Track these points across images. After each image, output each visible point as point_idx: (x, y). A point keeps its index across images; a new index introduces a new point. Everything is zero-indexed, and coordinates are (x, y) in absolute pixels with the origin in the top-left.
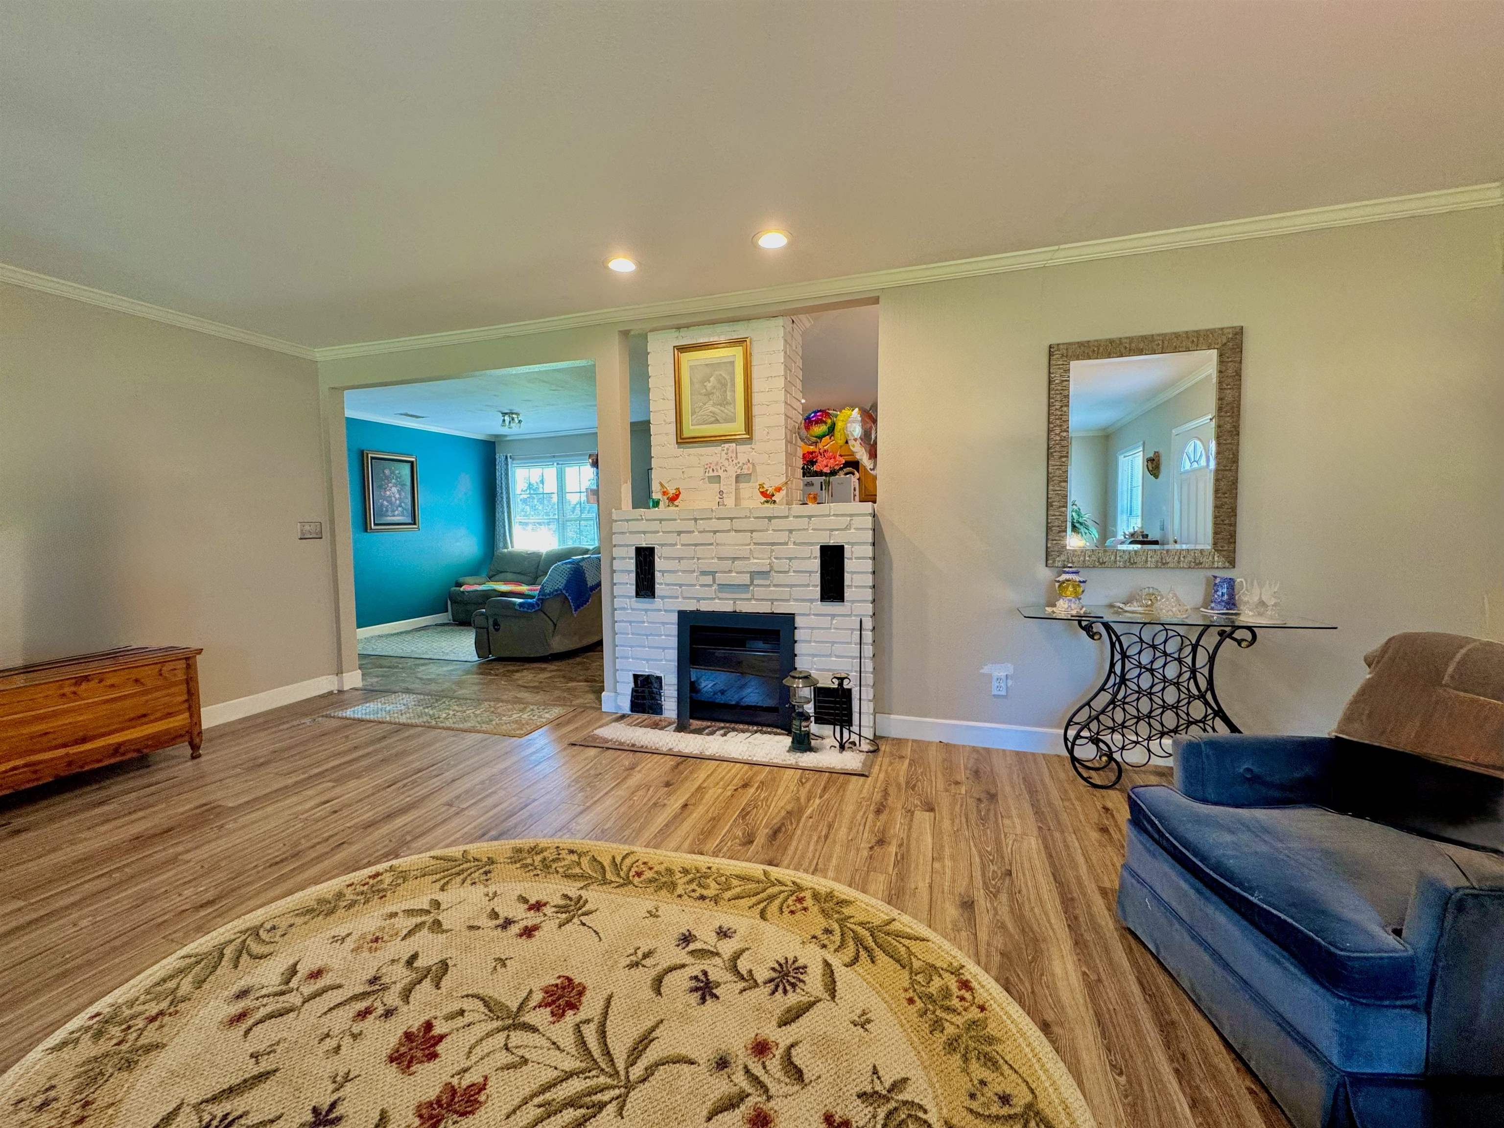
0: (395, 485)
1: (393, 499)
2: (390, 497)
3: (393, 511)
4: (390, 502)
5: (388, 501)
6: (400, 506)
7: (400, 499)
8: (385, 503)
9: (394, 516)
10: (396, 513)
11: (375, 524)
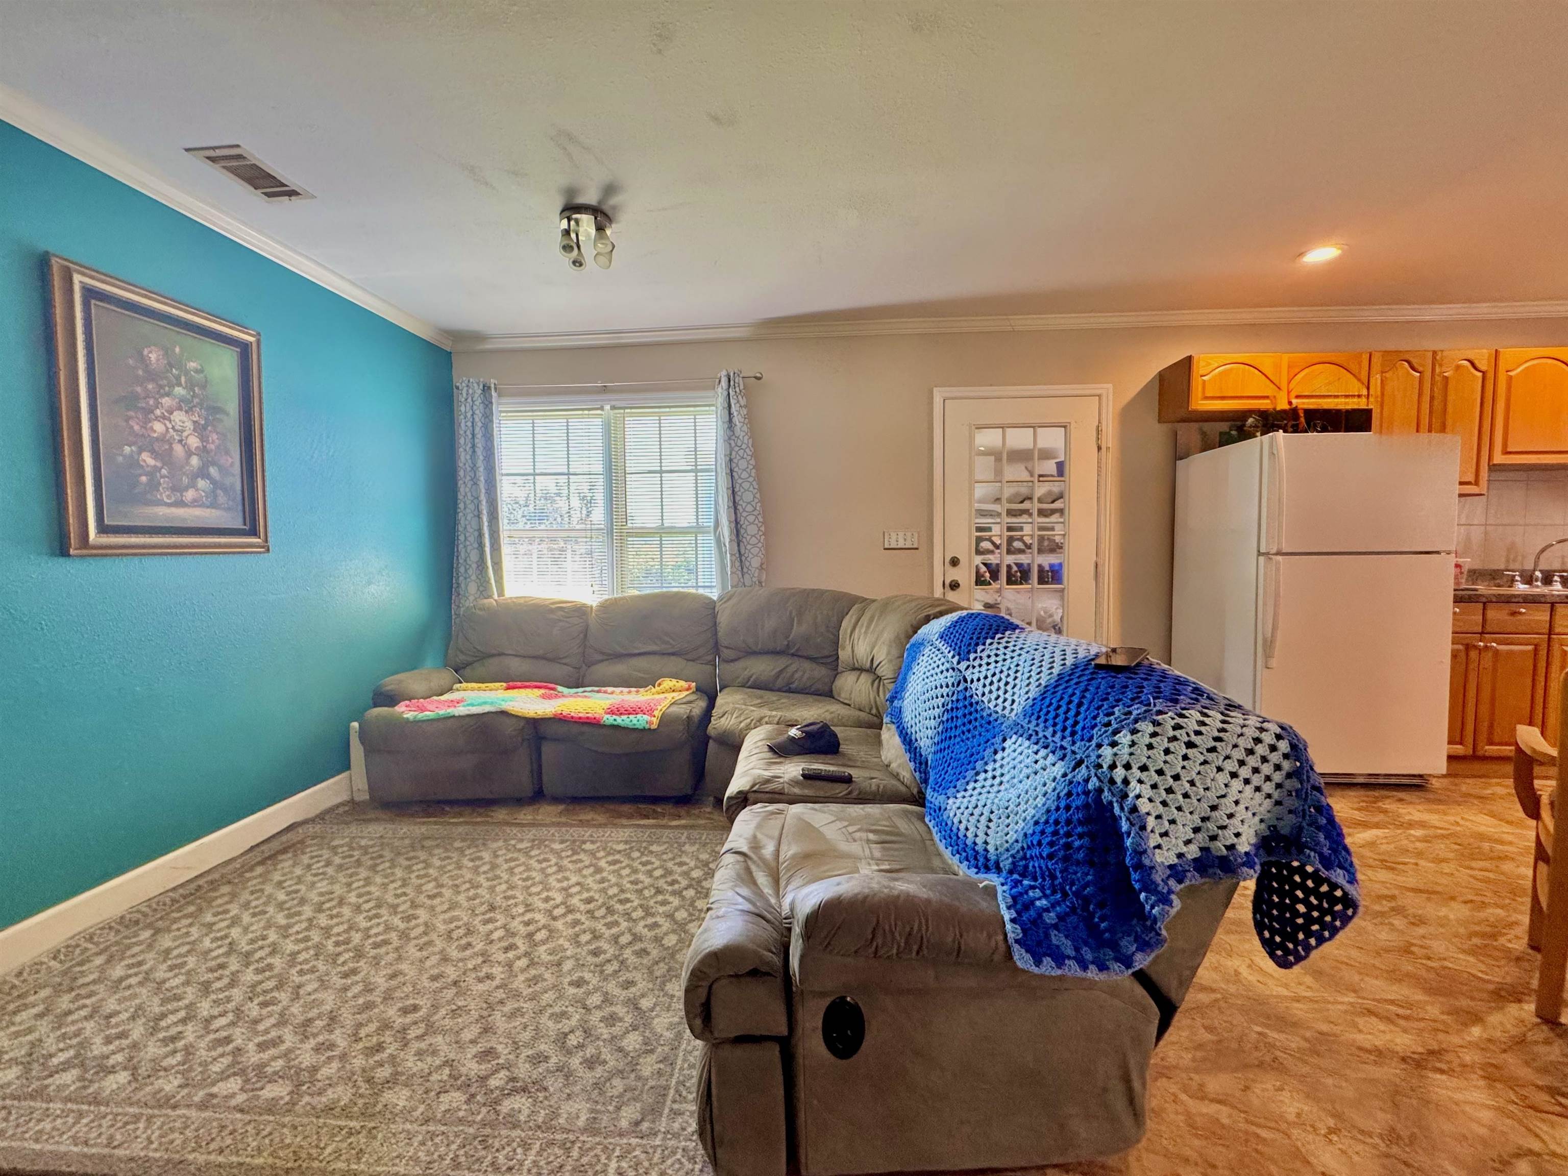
0: (185, 405)
1: (178, 449)
2: (162, 439)
3: (176, 488)
4: (166, 457)
5: (154, 454)
6: (203, 473)
7: (203, 451)
8: (147, 459)
9: (180, 504)
10: (190, 495)
11: (103, 529)
